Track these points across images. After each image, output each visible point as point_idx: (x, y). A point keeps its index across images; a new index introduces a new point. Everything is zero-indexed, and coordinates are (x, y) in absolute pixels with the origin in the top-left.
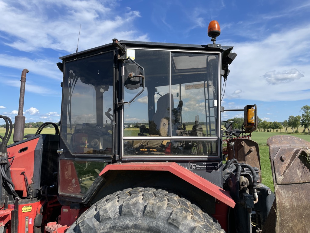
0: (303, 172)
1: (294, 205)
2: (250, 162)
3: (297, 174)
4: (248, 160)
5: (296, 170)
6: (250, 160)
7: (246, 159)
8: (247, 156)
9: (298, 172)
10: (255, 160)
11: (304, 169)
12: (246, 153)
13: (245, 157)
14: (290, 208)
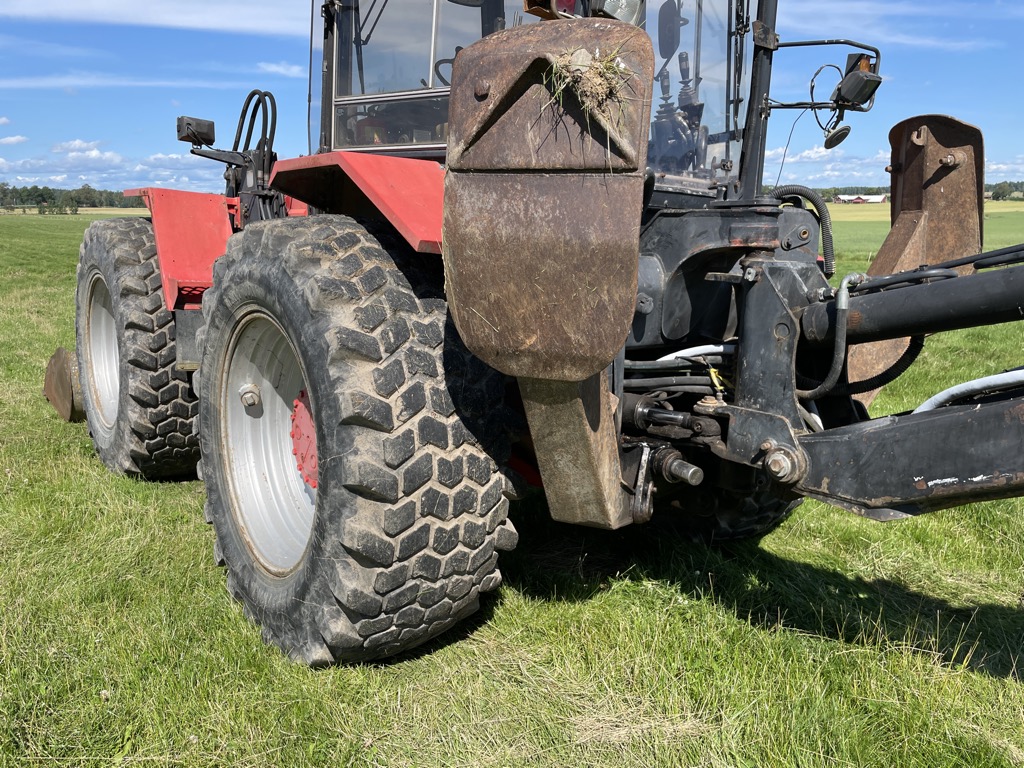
0: (552, 135)
1: (501, 237)
2: (939, 213)
3: (524, 141)
4: (934, 204)
5: (524, 127)
6: (942, 203)
7: (924, 202)
8: (933, 188)
9: (530, 135)
10: (963, 205)
11: (557, 123)
12: (929, 174)
13: (921, 193)
14: (483, 244)
